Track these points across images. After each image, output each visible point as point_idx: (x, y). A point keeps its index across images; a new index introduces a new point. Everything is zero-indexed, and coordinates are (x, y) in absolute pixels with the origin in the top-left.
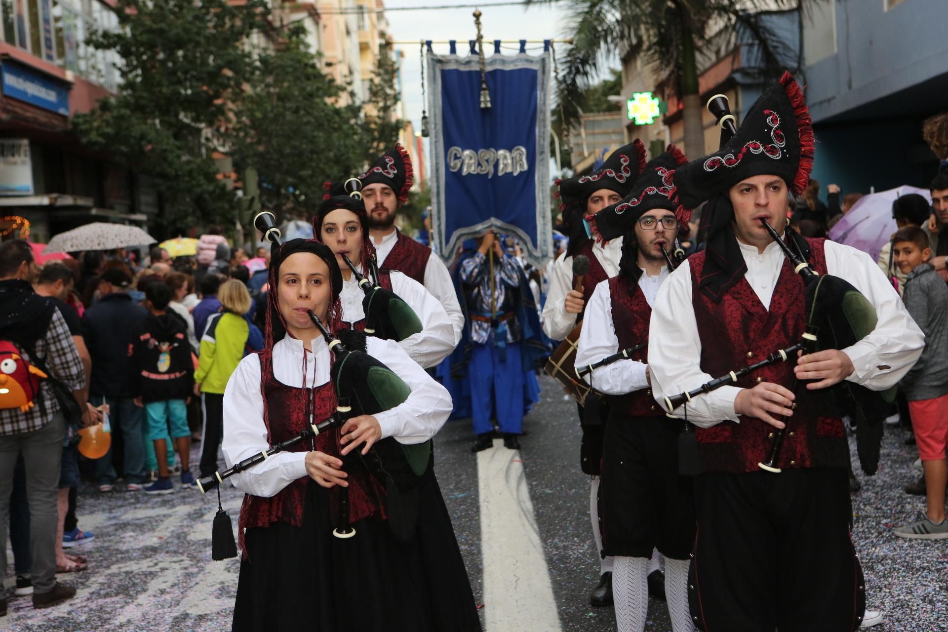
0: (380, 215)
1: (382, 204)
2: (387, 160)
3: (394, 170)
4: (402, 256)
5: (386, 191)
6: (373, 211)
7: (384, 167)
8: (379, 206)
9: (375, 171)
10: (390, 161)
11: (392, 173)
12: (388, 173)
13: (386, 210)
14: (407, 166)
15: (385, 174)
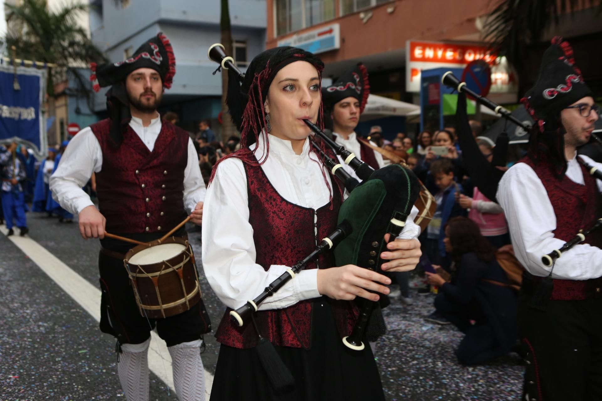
0: (148, 99)
1: (151, 89)
2: (153, 47)
3: (160, 57)
4: (169, 139)
5: (155, 76)
6: (141, 95)
7: (151, 54)
8: (148, 91)
9: (143, 56)
10: (156, 48)
11: (159, 60)
12: (155, 59)
13: (154, 94)
14: (169, 54)
15: (153, 60)
